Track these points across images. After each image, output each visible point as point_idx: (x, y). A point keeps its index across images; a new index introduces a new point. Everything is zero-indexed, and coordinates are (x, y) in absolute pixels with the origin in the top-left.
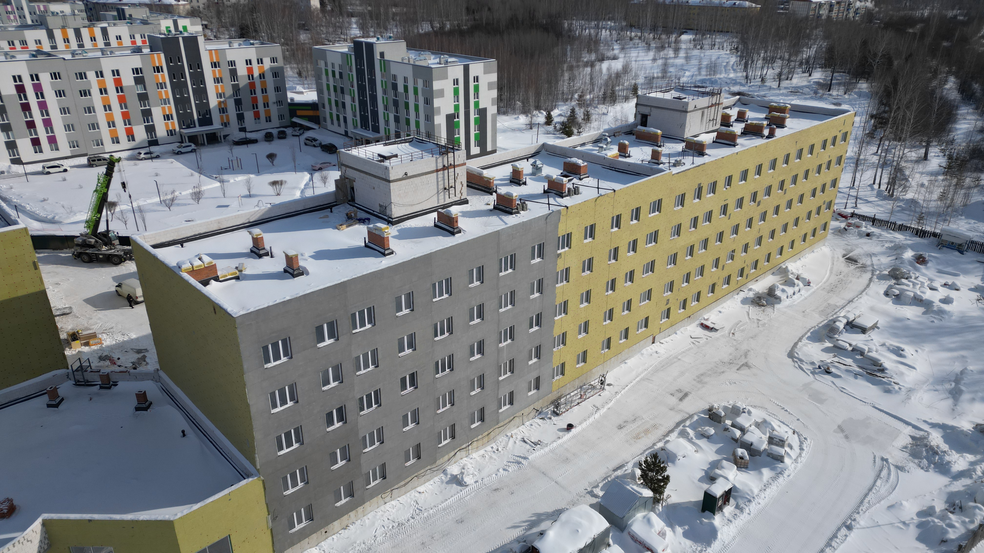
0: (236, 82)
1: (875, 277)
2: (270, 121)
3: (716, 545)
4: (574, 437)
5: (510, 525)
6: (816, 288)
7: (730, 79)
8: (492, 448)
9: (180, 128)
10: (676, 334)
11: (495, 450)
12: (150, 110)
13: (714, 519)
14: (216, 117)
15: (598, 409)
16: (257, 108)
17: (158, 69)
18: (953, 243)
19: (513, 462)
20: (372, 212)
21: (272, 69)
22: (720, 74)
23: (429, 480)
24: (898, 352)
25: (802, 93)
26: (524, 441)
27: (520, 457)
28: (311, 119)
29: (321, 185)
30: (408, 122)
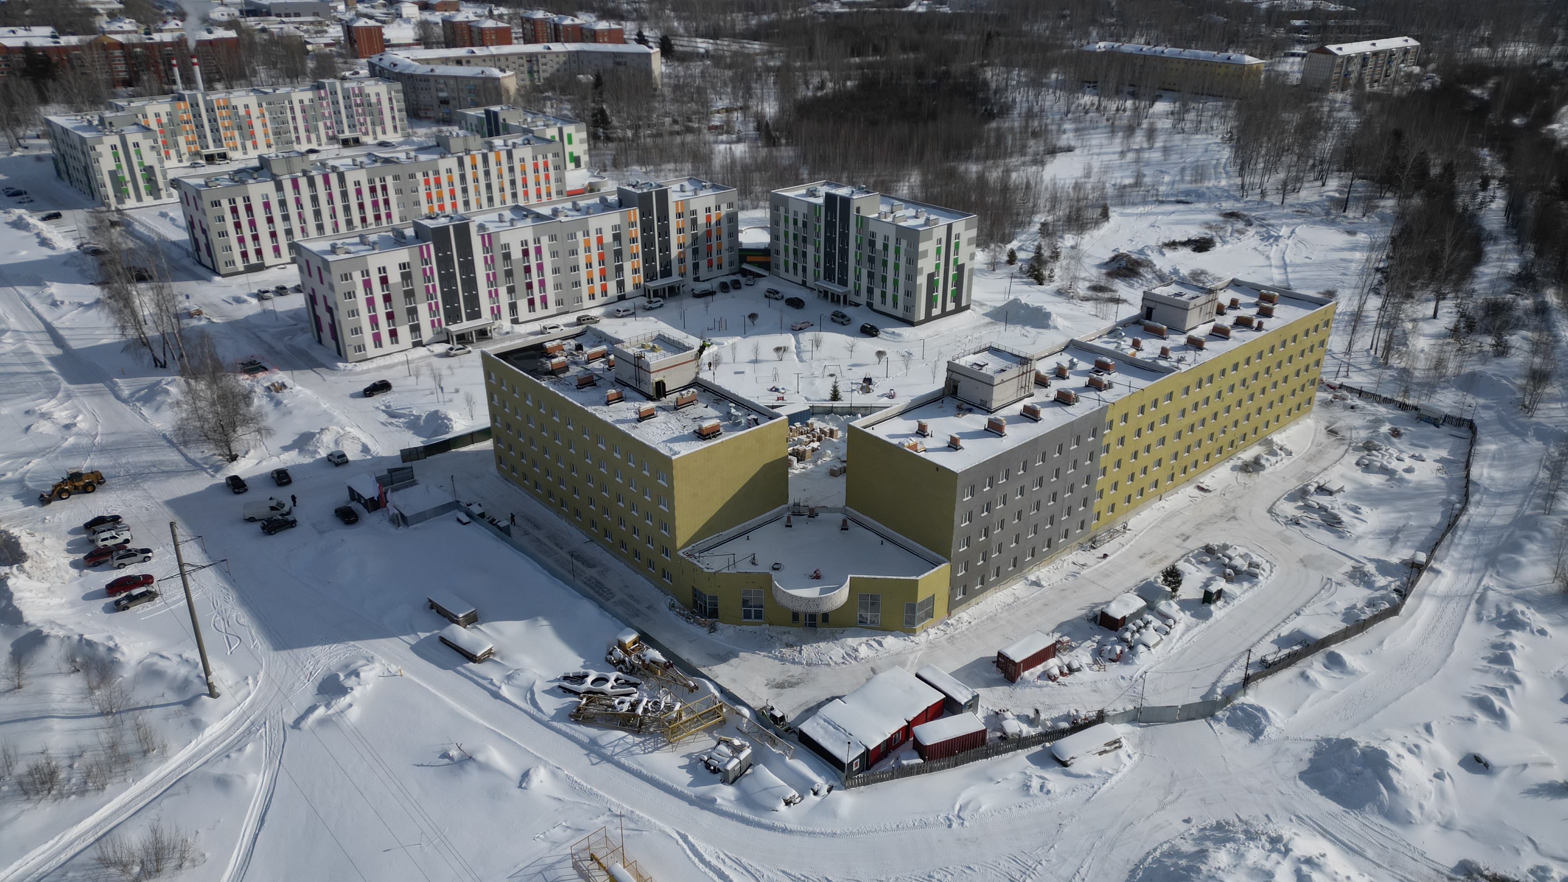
0: (696, 231)
1: (1351, 448)
2: (722, 269)
4: (1109, 562)
6: (1296, 457)
7: (1220, 188)
8: (1053, 566)
9: (645, 281)
10: (1179, 493)
11: (1055, 568)
12: (622, 266)
13: (1210, 606)
14: (675, 267)
15: (1123, 545)
16: (711, 256)
18: (1430, 417)
19: (1070, 575)
20: (972, 403)
21: (727, 214)
22: (1210, 180)
23: (1017, 582)
24: (1356, 510)
26: (1075, 564)
27: (1074, 572)
28: (761, 265)
29: (815, 349)
30: (884, 279)
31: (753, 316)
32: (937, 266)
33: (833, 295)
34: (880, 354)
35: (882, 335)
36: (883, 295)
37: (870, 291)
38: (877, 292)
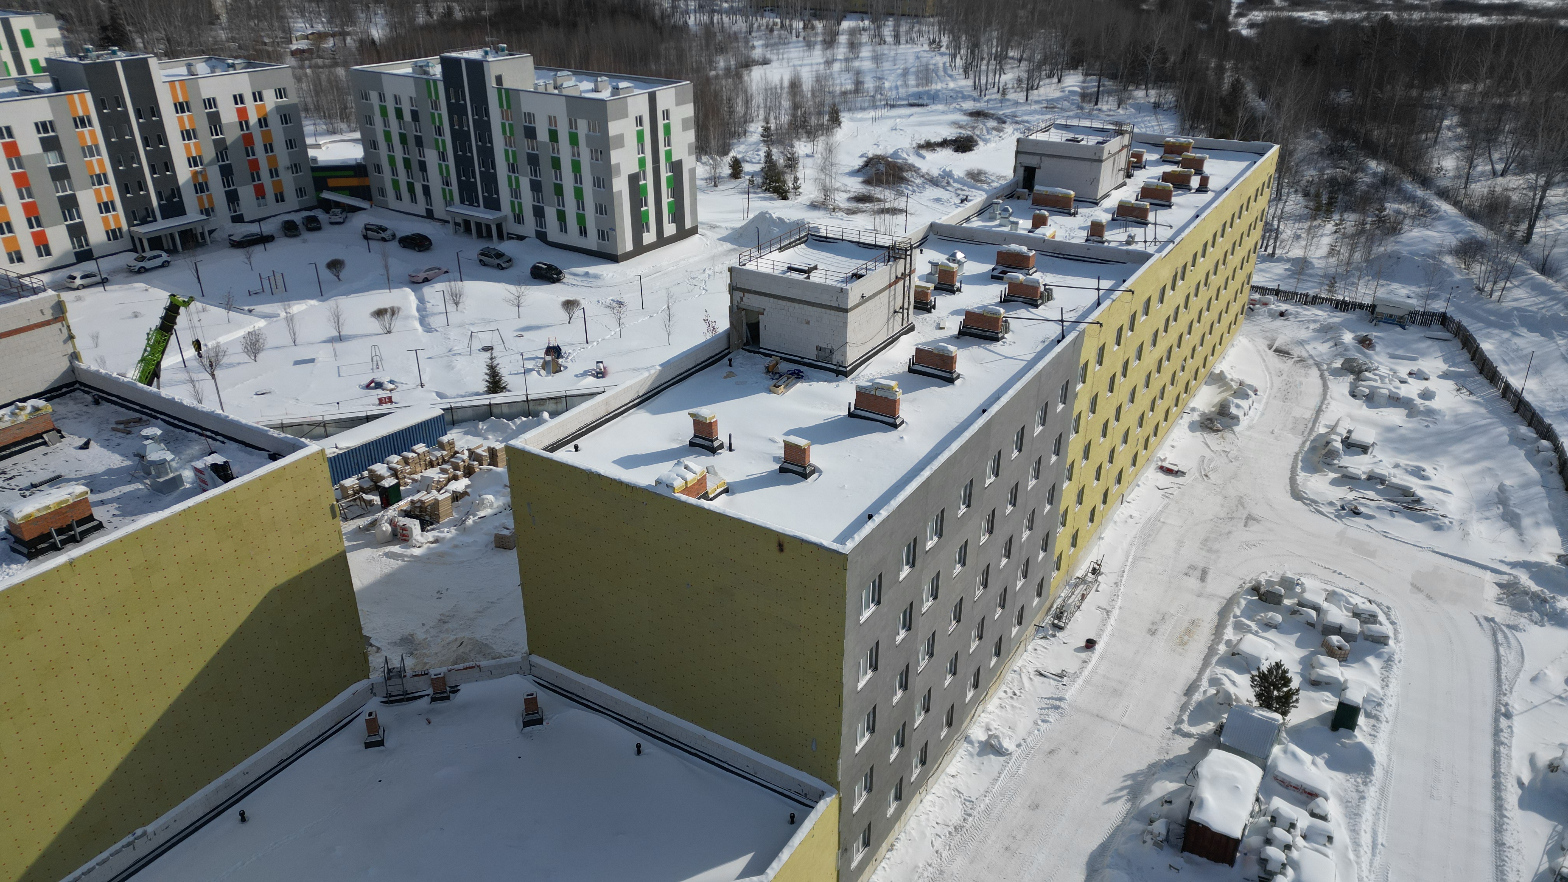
0: (220, 136)
1: (1326, 373)
2: (283, 200)
3: (1378, 772)
4: (1102, 657)
5: (1104, 798)
6: (1265, 397)
7: (952, 90)
8: (1005, 692)
9: (130, 224)
10: (1139, 486)
11: (1010, 694)
12: (73, 197)
13: (1356, 737)
14: (190, 199)
15: (1108, 612)
16: (259, 179)
17: (83, 122)
18: (1391, 316)
19: (1048, 708)
20: (799, 359)
21: (278, 108)
22: (936, 83)
23: (954, 756)
24: (1418, 473)
25: (1061, 109)
26: (1041, 675)
27: (1052, 698)
28: (354, 192)
29: (451, 308)
30: (559, 190)
31: (335, 265)
32: (642, 162)
33: (478, 225)
34: (569, 305)
35: (567, 278)
36: (561, 216)
37: (539, 213)
38: (550, 213)
